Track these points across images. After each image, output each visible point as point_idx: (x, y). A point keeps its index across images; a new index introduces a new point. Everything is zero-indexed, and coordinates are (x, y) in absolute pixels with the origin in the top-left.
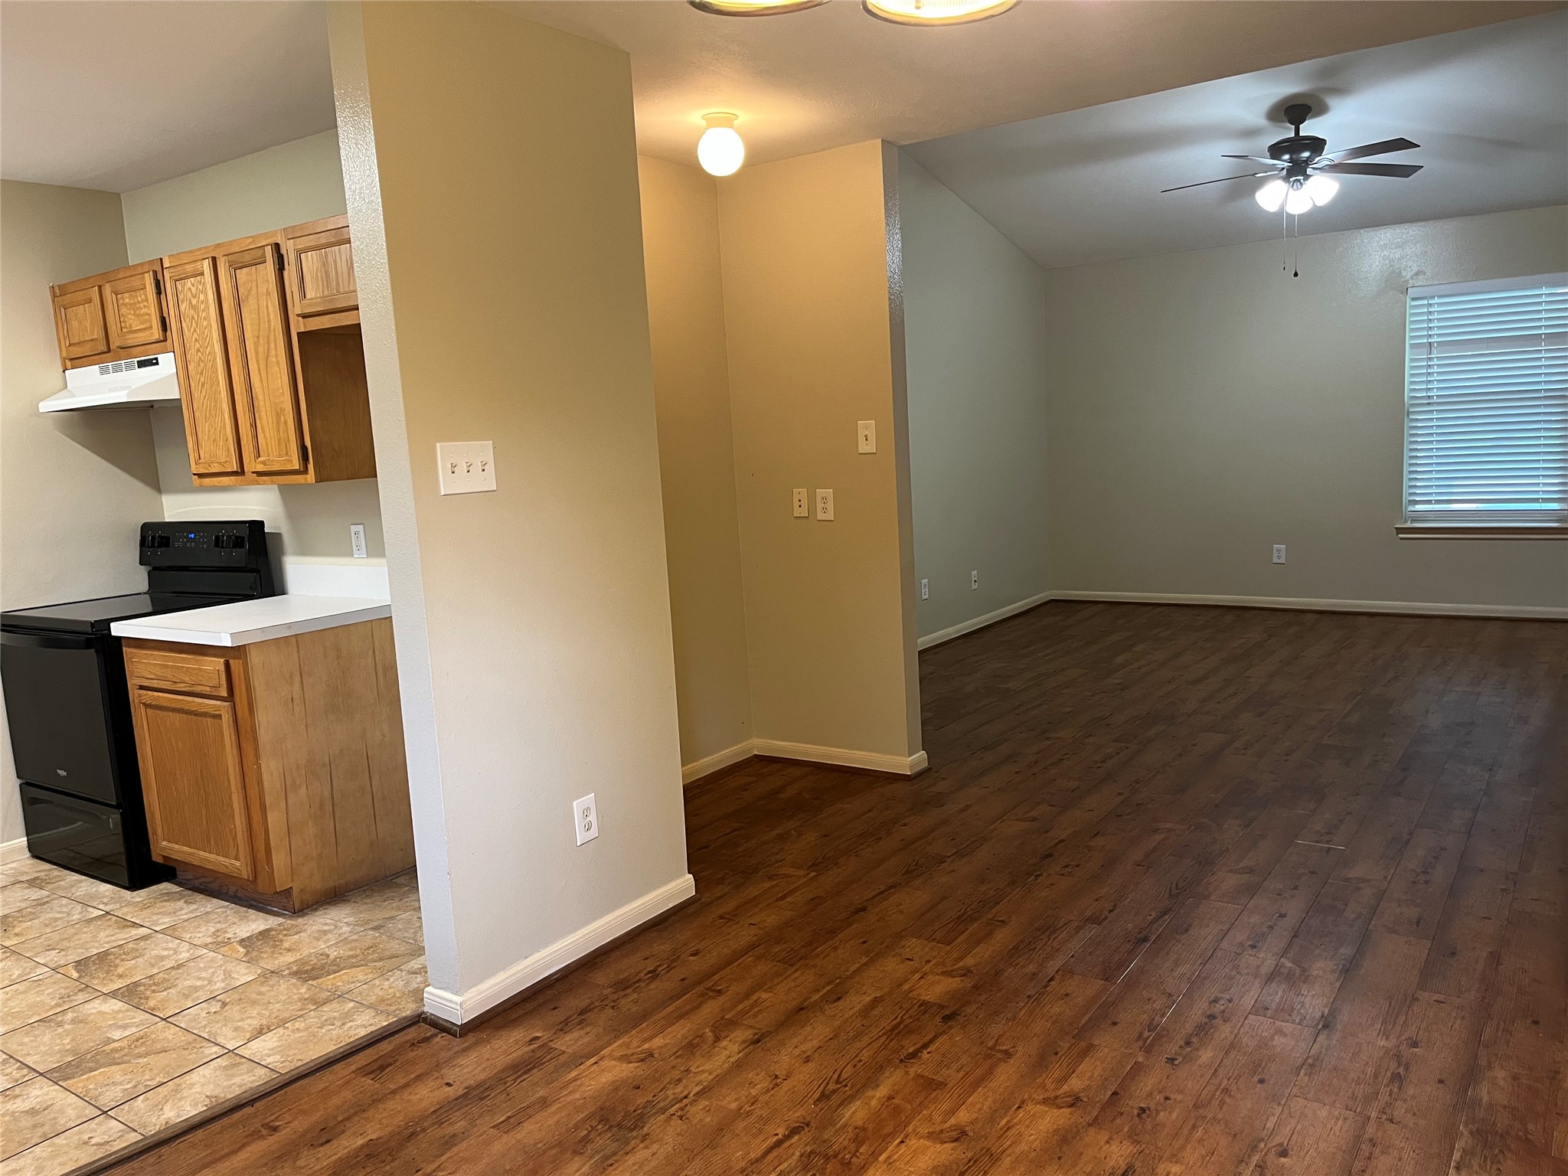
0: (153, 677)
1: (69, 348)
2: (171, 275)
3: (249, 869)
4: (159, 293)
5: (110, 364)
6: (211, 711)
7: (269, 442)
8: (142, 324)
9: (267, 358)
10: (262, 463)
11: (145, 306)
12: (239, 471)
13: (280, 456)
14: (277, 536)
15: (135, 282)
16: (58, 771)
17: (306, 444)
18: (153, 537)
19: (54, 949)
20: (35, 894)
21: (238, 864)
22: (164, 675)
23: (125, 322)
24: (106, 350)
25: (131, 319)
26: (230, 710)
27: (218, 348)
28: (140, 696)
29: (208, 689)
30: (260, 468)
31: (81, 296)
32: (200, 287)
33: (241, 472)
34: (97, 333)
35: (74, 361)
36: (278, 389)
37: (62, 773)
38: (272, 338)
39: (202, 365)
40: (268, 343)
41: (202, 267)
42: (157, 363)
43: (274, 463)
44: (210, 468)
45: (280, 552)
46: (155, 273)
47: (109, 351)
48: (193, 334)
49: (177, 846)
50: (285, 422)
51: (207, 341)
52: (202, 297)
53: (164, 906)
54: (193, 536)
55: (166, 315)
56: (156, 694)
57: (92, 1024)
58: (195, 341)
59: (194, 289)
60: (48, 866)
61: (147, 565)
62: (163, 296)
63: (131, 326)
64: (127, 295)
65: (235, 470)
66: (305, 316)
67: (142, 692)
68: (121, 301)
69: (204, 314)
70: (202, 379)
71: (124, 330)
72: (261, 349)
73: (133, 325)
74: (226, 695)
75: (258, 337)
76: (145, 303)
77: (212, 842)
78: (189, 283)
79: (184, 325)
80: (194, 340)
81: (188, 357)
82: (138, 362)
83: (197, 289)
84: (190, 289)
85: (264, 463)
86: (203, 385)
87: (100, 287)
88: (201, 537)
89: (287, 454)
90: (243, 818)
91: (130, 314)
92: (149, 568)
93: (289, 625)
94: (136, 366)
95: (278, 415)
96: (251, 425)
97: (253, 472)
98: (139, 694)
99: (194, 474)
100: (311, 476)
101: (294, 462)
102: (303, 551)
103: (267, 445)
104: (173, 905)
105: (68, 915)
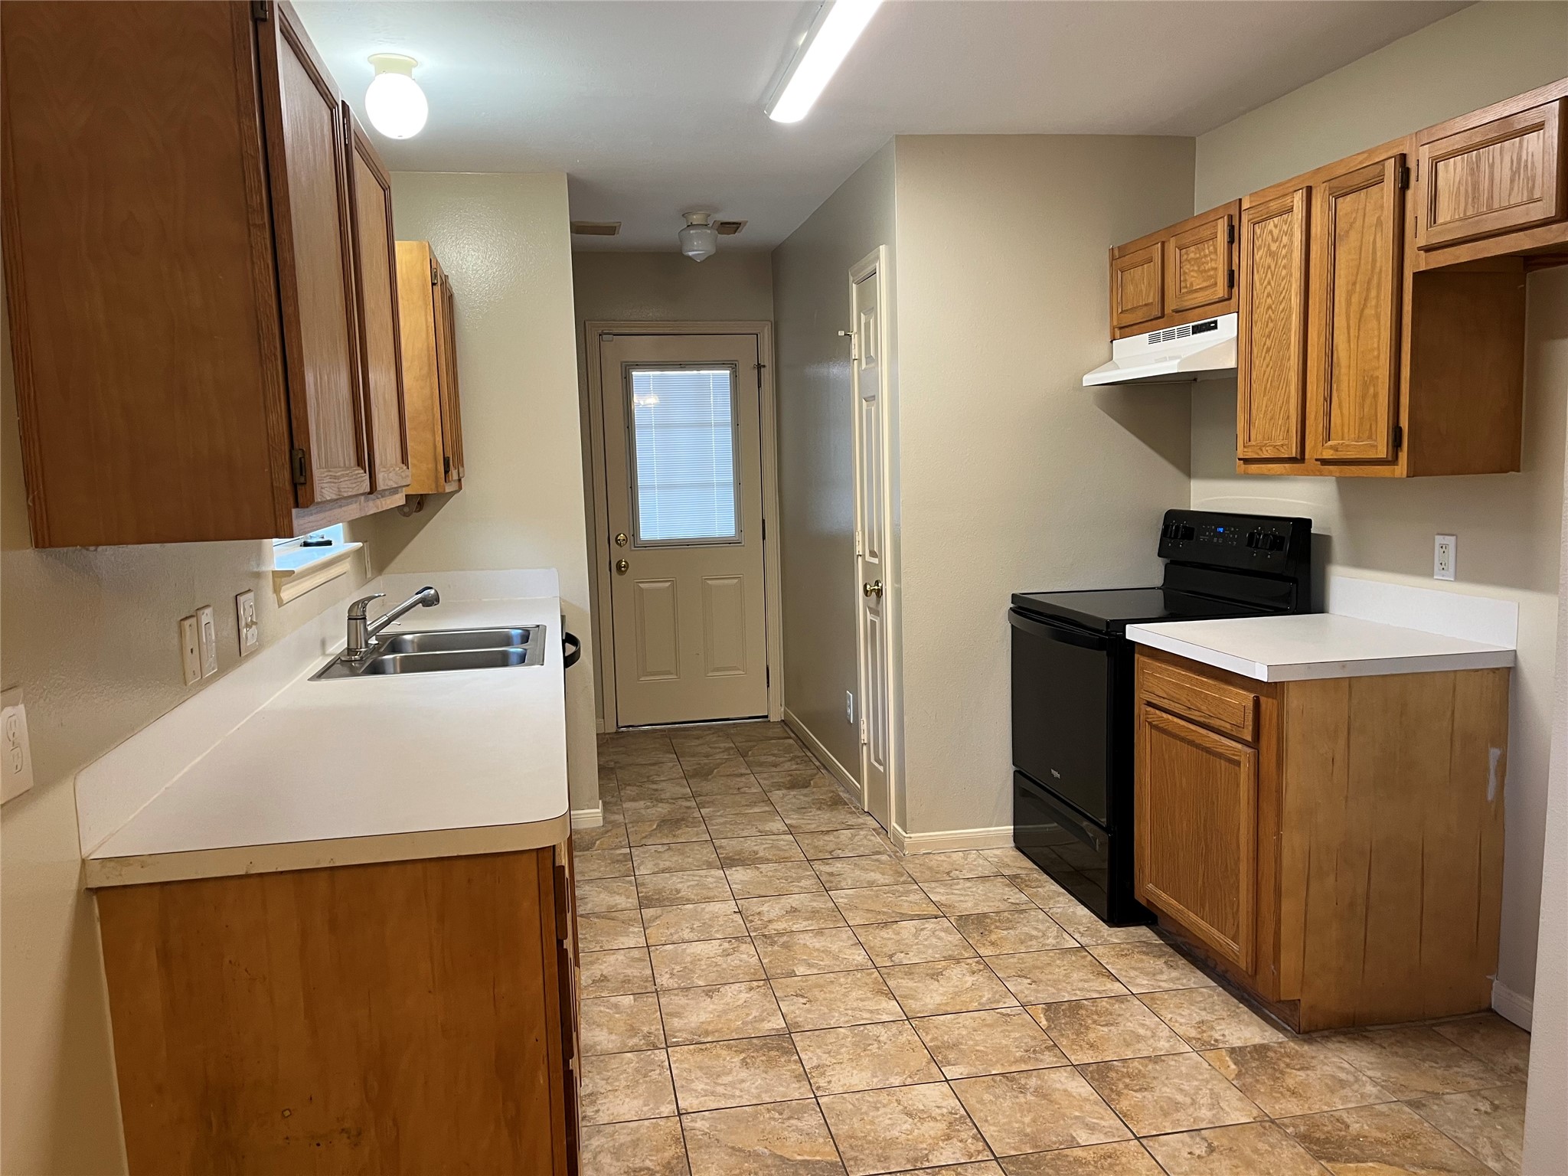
0: (1165, 696)
1: (1122, 315)
2: (1251, 217)
3: (1249, 960)
4: (1231, 241)
5: (1161, 331)
6: (1229, 754)
7: (1346, 422)
8: (1204, 281)
9: (1362, 310)
10: (1331, 447)
11: (1212, 260)
12: (1299, 457)
13: (1359, 439)
14: (1326, 540)
15: (1205, 233)
16: (1052, 771)
17: (1401, 425)
18: (1177, 528)
19: (1026, 978)
20: (1016, 897)
21: (1235, 947)
22: (1178, 696)
23: (1185, 280)
24: (1160, 315)
25: (1193, 277)
26: (1252, 759)
27: (1296, 302)
28: (1147, 713)
29: (1228, 726)
30: (1328, 454)
31: (1142, 255)
32: (1285, 228)
33: (1300, 459)
34: (1153, 297)
35: (1124, 330)
36: (1373, 350)
37: (1056, 774)
38: (1375, 281)
39: (1271, 325)
40: (1368, 290)
41: (1292, 202)
42: (1215, 327)
43: (1349, 448)
44: (1260, 452)
45: (1326, 559)
46: (1231, 217)
47: (1162, 316)
48: (1265, 288)
49: (1163, 895)
50: (1375, 395)
51: (1283, 295)
52: (1285, 240)
53: (1142, 961)
54: (1221, 530)
55: (1235, 268)
56: (1165, 715)
57: (1057, 1106)
58: (1268, 297)
59: (1276, 232)
60: (1030, 864)
61: (1166, 558)
62: (1235, 245)
63: (1192, 284)
64: (1192, 248)
65: (1294, 455)
66: (1428, 249)
67: (1149, 709)
68: (1185, 257)
69: (1284, 261)
70: (1268, 343)
71: (1183, 291)
72: (1355, 299)
73: (1194, 284)
74: (1250, 740)
75: (1354, 284)
76: (1213, 256)
77: (1207, 908)
78: (1271, 224)
79: (1256, 277)
80: (1266, 294)
81: (1255, 317)
82: (1193, 327)
83: (1280, 231)
84: (1271, 232)
85: (1335, 449)
86: (1268, 350)
87: (1163, 243)
88: (1231, 532)
89: (1370, 437)
90: (1251, 895)
91: (1193, 271)
92: (1168, 561)
93: (1343, 664)
94: (1191, 332)
95: (1365, 386)
96: (1325, 399)
97: (1317, 460)
98: (1146, 711)
99: (1239, 459)
100: (1401, 469)
101: (1379, 448)
102: (1359, 561)
103: (1343, 425)
104: (1152, 962)
105: (1044, 935)
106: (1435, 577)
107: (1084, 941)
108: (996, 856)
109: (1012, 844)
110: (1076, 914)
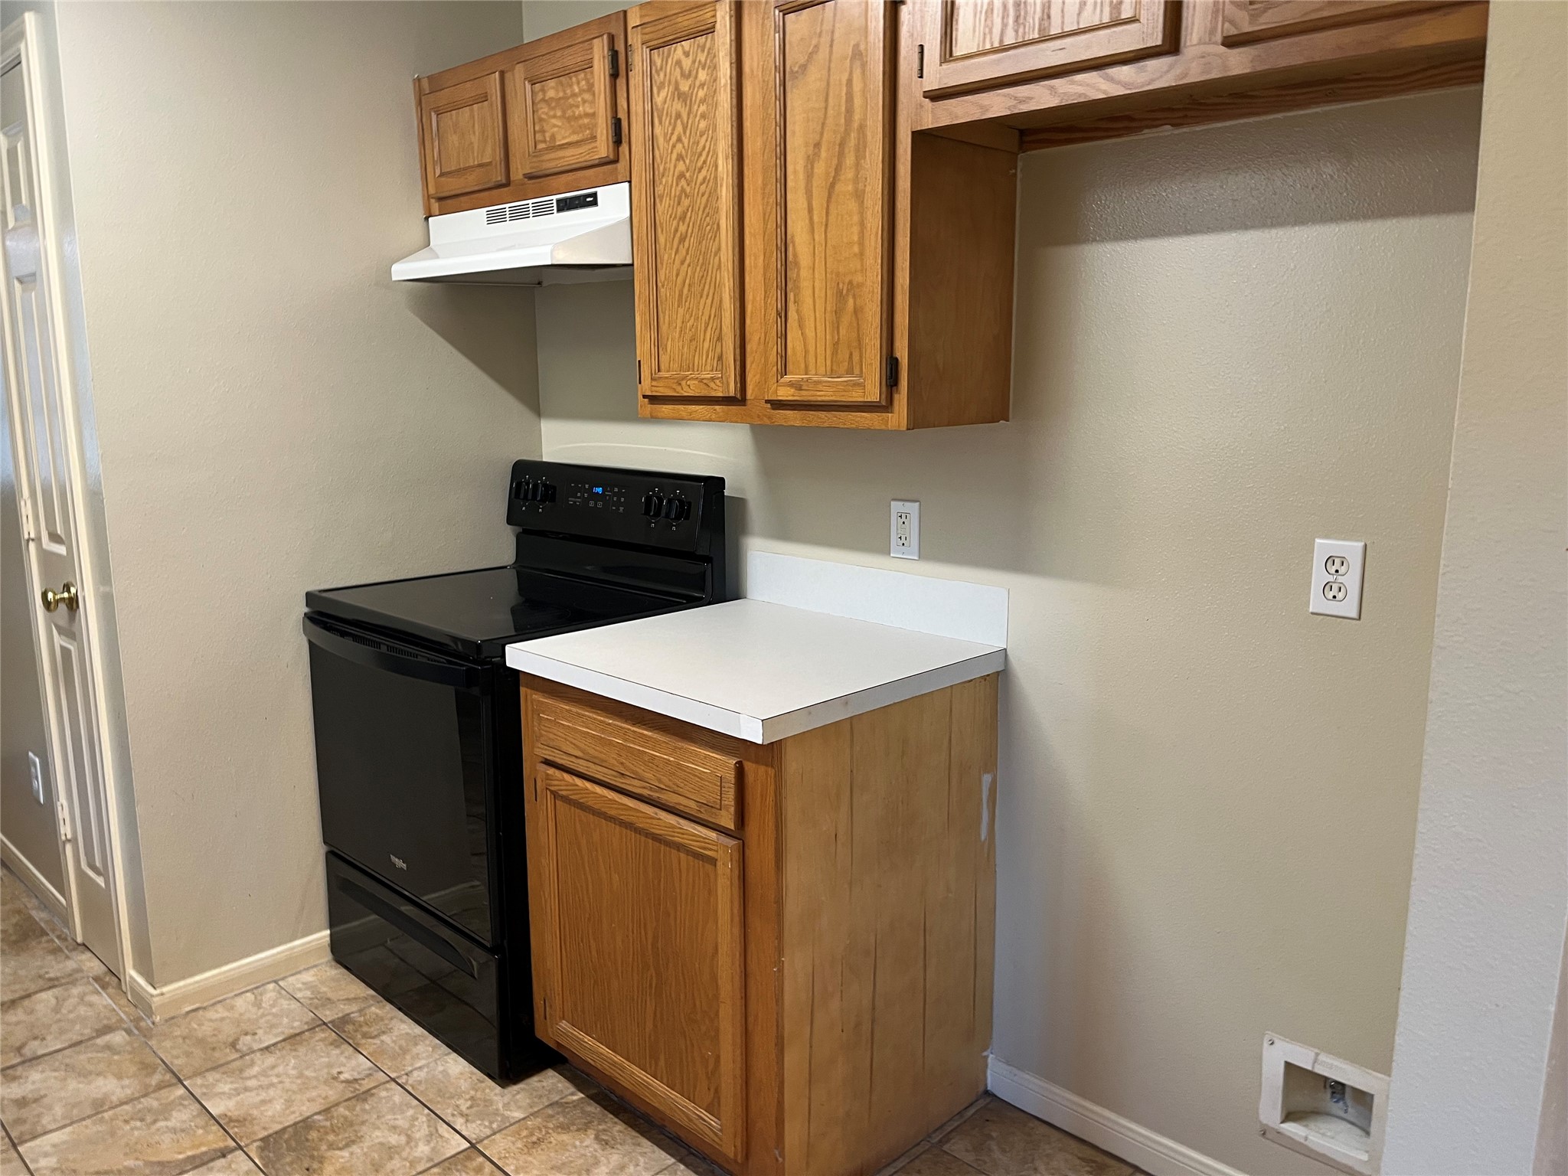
0: (579, 754)
1: (443, 179)
2: (647, 37)
3: (739, 1144)
4: (614, 75)
5: (506, 206)
6: (695, 846)
7: (812, 349)
8: (574, 133)
9: (832, 185)
10: (791, 384)
11: (584, 101)
12: (738, 396)
13: (833, 373)
14: (740, 503)
15: (570, 59)
17: (898, 355)
18: (536, 486)
21: (714, 1122)
22: (603, 756)
23: (543, 131)
24: (504, 181)
25: (555, 126)
26: (736, 856)
27: (725, 167)
28: (548, 777)
29: (693, 805)
30: (785, 394)
31: (469, 90)
32: (702, 57)
33: (738, 400)
34: (490, 153)
35: (447, 201)
36: (850, 244)
37: (399, 863)
38: (852, 142)
39: (686, 202)
40: (841, 154)
41: (714, 16)
42: (595, 203)
43: (820, 387)
44: (679, 388)
45: (742, 529)
46: (612, 39)
47: (508, 184)
48: (674, 146)
49: (587, 1038)
50: (857, 311)
51: (703, 158)
52: (703, 75)
54: (599, 490)
55: (622, 115)
56: (579, 782)
58: (678, 159)
59: (687, 63)
60: (359, 989)
61: (516, 525)
62: (621, 82)
63: (553, 137)
64: (552, 83)
65: (732, 394)
66: (937, 96)
67: (551, 771)
68: (540, 96)
69: (703, 108)
70: (682, 228)
71: (541, 146)
72: (820, 168)
73: (558, 137)
74: (733, 828)
75: (817, 145)
76: (587, 96)
77: (662, 1063)
78: (678, 51)
79: (658, 130)
80: (674, 156)
81: (659, 189)
82: (558, 201)
83: (694, 62)
84: (679, 63)
85: (798, 386)
86: (682, 240)
87: (502, 74)
88: (615, 494)
89: (850, 371)
90: (738, 1052)
91: (555, 117)
92: (519, 529)
93: (845, 699)
94: (555, 208)
95: (840, 296)
96: (779, 314)
97: (767, 402)
98: (547, 775)
99: (644, 397)
100: (899, 416)
101: (868, 387)
102: (783, 532)
103: (806, 352)
104: (578, 1143)
105: (410, 1139)
106: (892, 555)
107: (473, 1130)
108: (307, 985)
109: (329, 956)
110: (448, 1074)
